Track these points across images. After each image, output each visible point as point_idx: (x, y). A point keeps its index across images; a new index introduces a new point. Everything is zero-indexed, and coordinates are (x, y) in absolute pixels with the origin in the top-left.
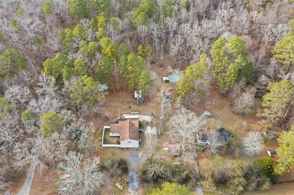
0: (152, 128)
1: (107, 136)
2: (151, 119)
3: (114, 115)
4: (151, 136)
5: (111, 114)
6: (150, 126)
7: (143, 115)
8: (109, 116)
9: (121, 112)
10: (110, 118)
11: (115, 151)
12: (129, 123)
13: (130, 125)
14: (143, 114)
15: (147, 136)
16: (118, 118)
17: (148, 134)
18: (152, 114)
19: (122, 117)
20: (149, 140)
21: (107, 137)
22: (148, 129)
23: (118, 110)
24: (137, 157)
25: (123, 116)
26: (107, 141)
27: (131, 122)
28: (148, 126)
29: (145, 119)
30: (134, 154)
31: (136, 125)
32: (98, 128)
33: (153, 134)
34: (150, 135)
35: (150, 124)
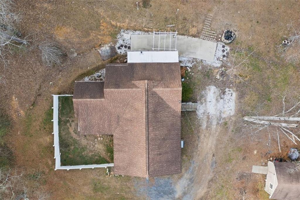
0: (224, 93)
1: (71, 131)
2: (220, 54)
3: (85, 40)
4: (218, 123)
5: (73, 35)
6: (217, 86)
7: (194, 36)
8: (69, 42)
9: (114, 23)
10: (72, 53)
11: (101, 178)
12: (147, 102)
13: (151, 106)
14: (193, 31)
15: (204, 125)
16: (103, 49)
17: (208, 118)
18: (229, 36)
19: (115, 42)
20: (211, 137)
21: (69, 133)
22: (208, 99)
23: (101, 11)
24: (170, 194)
25: (120, 42)
26: (72, 147)
27: (154, 94)
28: (209, 85)
29: (199, 58)
30: (161, 186)
31: (171, 105)
32: (32, 99)
33: (224, 119)
34: (214, 123)
35: (218, 77)
